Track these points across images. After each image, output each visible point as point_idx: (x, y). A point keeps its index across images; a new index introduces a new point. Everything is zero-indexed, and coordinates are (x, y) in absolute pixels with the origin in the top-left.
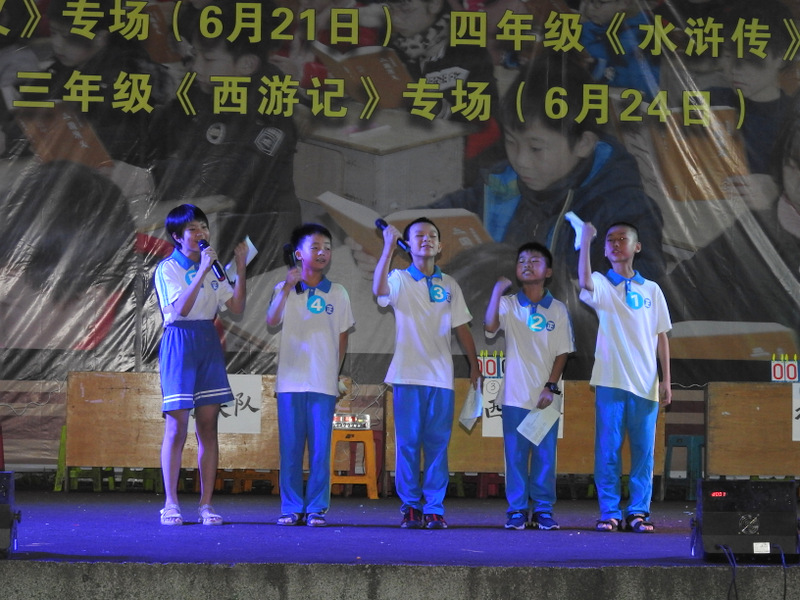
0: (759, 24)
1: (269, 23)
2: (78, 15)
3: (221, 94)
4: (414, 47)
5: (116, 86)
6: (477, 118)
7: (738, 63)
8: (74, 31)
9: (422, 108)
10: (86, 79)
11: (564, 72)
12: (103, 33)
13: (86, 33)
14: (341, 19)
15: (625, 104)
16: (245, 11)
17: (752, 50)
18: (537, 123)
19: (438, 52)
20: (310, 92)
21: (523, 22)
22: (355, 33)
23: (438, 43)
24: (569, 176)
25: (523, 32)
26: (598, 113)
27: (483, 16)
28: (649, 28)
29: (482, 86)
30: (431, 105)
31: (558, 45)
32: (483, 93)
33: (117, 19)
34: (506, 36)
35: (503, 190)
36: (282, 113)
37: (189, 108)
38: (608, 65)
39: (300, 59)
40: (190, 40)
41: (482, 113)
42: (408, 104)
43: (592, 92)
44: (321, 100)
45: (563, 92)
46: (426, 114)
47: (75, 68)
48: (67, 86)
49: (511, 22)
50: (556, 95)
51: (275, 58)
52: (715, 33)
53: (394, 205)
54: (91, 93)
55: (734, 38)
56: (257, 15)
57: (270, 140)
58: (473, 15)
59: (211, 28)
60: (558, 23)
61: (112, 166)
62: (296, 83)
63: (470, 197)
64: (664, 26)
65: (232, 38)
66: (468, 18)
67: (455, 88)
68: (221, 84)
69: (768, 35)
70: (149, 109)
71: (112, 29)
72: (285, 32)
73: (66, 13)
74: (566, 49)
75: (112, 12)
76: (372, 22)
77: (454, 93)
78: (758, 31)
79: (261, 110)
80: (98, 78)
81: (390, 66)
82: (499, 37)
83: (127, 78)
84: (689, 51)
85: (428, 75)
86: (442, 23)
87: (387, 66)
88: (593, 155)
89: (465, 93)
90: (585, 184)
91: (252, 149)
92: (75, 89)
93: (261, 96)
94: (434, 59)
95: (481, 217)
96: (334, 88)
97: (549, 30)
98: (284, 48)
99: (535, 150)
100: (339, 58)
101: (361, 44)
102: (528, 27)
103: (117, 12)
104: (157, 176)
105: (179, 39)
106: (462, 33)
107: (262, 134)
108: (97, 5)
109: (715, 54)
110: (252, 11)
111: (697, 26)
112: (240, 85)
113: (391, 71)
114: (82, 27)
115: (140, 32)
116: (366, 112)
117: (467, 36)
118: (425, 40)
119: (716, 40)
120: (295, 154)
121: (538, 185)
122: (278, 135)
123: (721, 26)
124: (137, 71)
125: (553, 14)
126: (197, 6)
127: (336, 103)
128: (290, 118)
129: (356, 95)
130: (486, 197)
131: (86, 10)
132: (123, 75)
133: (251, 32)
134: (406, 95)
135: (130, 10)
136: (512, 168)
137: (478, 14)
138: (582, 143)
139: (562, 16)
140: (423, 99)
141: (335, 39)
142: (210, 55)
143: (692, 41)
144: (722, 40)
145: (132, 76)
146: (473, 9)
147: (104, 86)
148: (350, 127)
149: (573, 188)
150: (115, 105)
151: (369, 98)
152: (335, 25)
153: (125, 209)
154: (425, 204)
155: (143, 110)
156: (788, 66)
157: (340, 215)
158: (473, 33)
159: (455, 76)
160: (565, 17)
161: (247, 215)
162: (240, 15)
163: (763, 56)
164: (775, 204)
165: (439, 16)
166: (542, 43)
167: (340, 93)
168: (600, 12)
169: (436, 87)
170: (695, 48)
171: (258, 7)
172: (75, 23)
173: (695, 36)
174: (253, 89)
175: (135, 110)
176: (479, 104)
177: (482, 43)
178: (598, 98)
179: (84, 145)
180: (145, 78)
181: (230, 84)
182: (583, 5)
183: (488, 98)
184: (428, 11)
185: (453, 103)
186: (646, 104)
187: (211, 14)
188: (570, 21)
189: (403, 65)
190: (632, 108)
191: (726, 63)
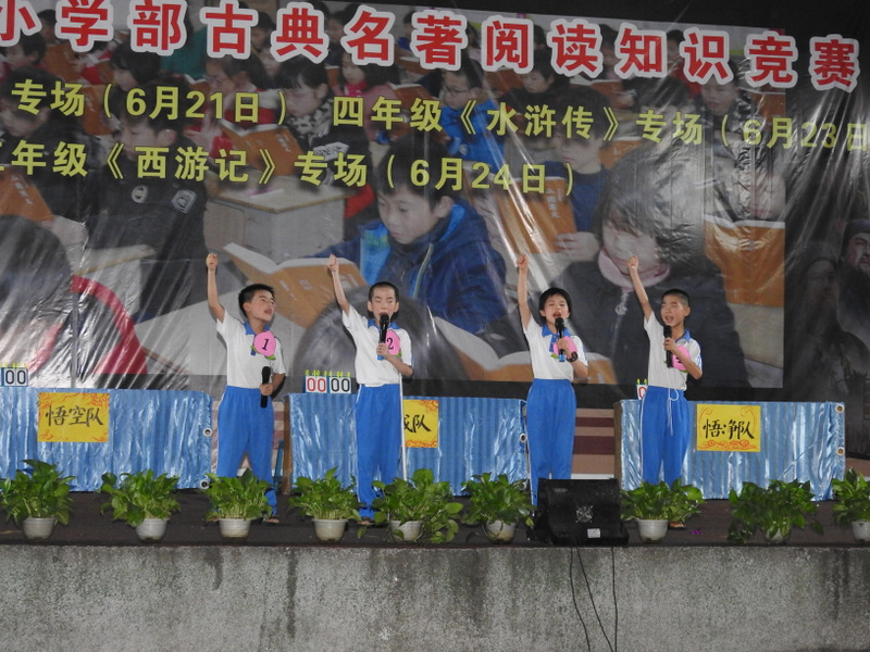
0: (584, 110)
1: (185, 104)
2: (25, 94)
3: (144, 161)
4: (303, 125)
5: (56, 154)
6: (355, 184)
7: (567, 142)
8: (21, 107)
9: (310, 175)
10: (31, 147)
11: (426, 147)
12: (46, 110)
13: (32, 109)
14: (244, 101)
15: (475, 175)
16: (164, 93)
17: (579, 132)
18: (404, 188)
19: (324, 130)
20: (217, 161)
21: (393, 106)
22: (255, 113)
23: (323, 122)
24: (430, 232)
25: (393, 115)
26: (453, 181)
27: (360, 101)
28: (496, 113)
29: (359, 158)
30: (317, 173)
31: (422, 126)
32: (360, 164)
33: (58, 98)
34: (379, 118)
35: (376, 243)
36: (195, 179)
37: (117, 173)
38: (463, 142)
39: (210, 134)
40: (118, 117)
41: (359, 180)
42: (299, 172)
43: (449, 164)
44: (227, 168)
45: (425, 164)
46: (313, 180)
47: (22, 138)
48: (15, 153)
49: (383, 106)
50: (420, 167)
51: (189, 132)
52: (549, 118)
53: (287, 255)
54: (35, 159)
55: (564, 122)
56: (175, 97)
57: (184, 200)
58: (352, 100)
59: (136, 106)
60: (422, 108)
61: (52, 220)
62: (206, 154)
63: (350, 248)
64: (508, 111)
65: (154, 115)
66: (348, 103)
67: (337, 160)
68: (144, 154)
69: (591, 120)
70: (84, 173)
71: (53, 106)
72: (197, 111)
73: (14, 92)
74: (428, 129)
75: (53, 92)
76: (269, 104)
77: (336, 163)
78: (584, 117)
79: (177, 175)
80: (42, 147)
81: (284, 141)
82: (374, 118)
83: (66, 147)
84: (528, 132)
85: (315, 149)
86: (327, 106)
87: (281, 140)
88: (450, 216)
89: (345, 163)
90: (443, 239)
91: (171, 208)
92: (22, 155)
93: (177, 163)
94: (320, 135)
95: (358, 265)
96: (238, 158)
97: (414, 113)
98: (197, 124)
99: (402, 210)
100: (242, 133)
101: (260, 122)
102: (398, 110)
103: (57, 92)
104: (90, 228)
105: (109, 115)
106: (343, 114)
107: (177, 195)
108: (41, 87)
109: (549, 134)
110: (170, 93)
111: (534, 112)
112: (160, 154)
113: (285, 145)
114: (28, 104)
115: (77, 110)
116: (264, 177)
117: (347, 117)
118: (312, 120)
119: (549, 123)
120: (206, 213)
121: (405, 239)
122: (191, 196)
123: (553, 112)
124: (74, 141)
125: (418, 101)
126: (124, 89)
127: (239, 170)
128: (201, 182)
129: (256, 164)
130: (362, 250)
131: (31, 90)
132: (62, 144)
133: (169, 111)
134: (297, 164)
135: (69, 91)
136: (383, 225)
137: (356, 100)
138: (441, 206)
139: (425, 102)
140: (311, 168)
141: (239, 118)
142: (135, 130)
143: (530, 124)
144: (554, 123)
145: (69, 146)
146: (353, 95)
147: (46, 154)
148: (251, 190)
149: (433, 242)
150: (55, 169)
151: (266, 166)
152: (239, 107)
153: (63, 256)
154: (312, 254)
155: (79, 174)
156: (607, 146)
157: (242, 262)
158: (352, 114)
159: (338, 150)
160: (428, 103)
161: (168, 262)
162: (160, 96)
163: (587, 136)
164: (596, 257)
165: (324, 101)
166: (409, 124)
167: (243, 162)
168: (455, 100)
169: (321, 158)
170: (533, 129)
171: (175, 90)
172: (22, 101)
173: (532, 120)
174: (171, 158)
175: (72, 174)
176: (357, 173)
177: (360, 123)
178: (454, 169)
179: (29, 202)
180: (81, 147)
181: (152, 154)
182: (442, 94)
183: (364, 168)
184: (315, 96)
185: (336, 172)
186: (493, 175)
187: (136, 96)
188: (432, 107)
189: (295, 140)
190: (481, 178)
191: (557, 142)
